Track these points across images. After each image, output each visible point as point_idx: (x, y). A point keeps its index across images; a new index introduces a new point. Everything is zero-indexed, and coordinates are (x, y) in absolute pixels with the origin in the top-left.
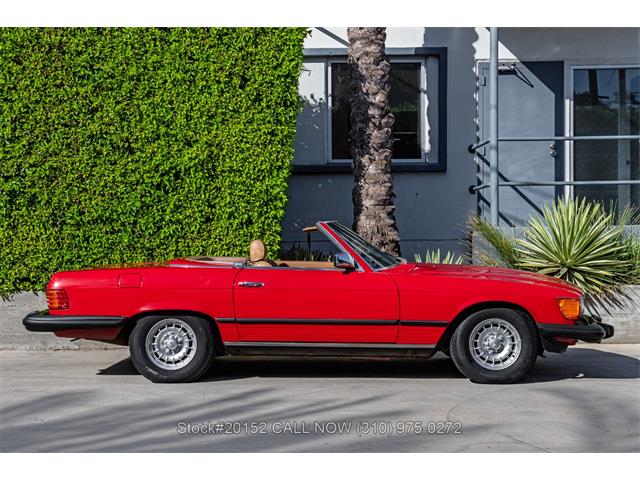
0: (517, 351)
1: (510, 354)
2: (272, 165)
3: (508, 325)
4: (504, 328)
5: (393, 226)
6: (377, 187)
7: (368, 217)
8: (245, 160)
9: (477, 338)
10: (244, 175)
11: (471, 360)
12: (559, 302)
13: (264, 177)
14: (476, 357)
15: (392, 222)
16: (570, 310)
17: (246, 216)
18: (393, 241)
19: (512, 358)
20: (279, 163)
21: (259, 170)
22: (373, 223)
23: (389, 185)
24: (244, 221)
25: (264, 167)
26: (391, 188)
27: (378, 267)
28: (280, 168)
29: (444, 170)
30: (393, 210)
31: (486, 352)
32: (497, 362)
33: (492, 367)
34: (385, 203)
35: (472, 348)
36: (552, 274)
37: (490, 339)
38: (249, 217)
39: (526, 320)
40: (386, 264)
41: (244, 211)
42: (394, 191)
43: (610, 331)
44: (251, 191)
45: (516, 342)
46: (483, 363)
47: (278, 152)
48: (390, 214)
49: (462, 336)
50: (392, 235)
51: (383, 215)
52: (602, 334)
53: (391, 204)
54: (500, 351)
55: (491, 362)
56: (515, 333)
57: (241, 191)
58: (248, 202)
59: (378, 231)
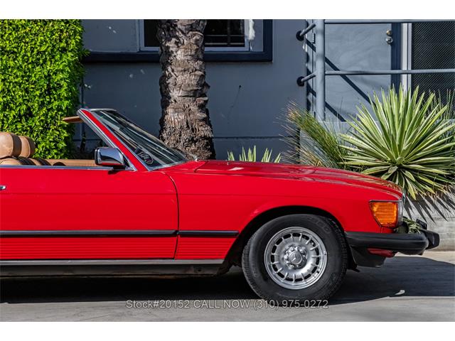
0: (322, 266)
1: (314, 270)
2: (54, 46)
3: (312, 235)
4: (307, 238)
5: (204, 120)
6: (186, 75)
7: (176, 110)
8: (20, 39)
9: (273, 251)
10: (20, 58)
11: (266, 277)
12: (372, 206)
13: (45, 61)
14: (273, 275)
15: (204, 115)
16: (385, 215)
17: (24, 107)
18: (205, 138)
19: (316, 274)
20: (63, 45)
21: (39, 53)
22: (182, 117)
23: (200, 73)
24: (22, 113)
25: (43, 49)
26: (202, 77)
27: (156, 164)
28: (64, 50)
29: (270, 60)
30: (206, 102)
31: (285, 268)
32: (298, 280)
33: (293, 285)
34: (195, 94)
35: (267, 263)
36: (378, 174)
37: (290, 251)
38: (29, 109)
39: (332, 227)
40: (168, 162)
41: (21, 100)
42: (207, 80)
43: (434, 240)
44: (29, 76)
45: (321, 255)
46: (281, 282)
47: (62, 31)
48: (202, 107)
49: (256, 249)
50: (204, 131)
51: (194, 108)
52: (424, 244)
53: (204, 95)
54: (302, 266)
55: (291, 280)
56: (320, 244)
57: (17, 77)
58: (27, 90)
59: (188, 127)
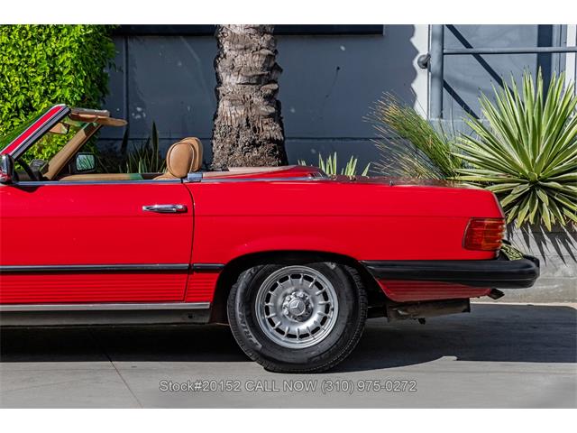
5: (270, 116)
6: (248, 55)
7: (233, 103)
13: (49, 36)
15: (272, 110)
17: (22, 97)
18: (271, 140)
22: (241, 112)
23: (268, 52)
24: (20, 105)
26: (271, 57)
30: (275, 91)
34: (260, 80)
38: (28, 100)
41: (18, 88)
42: (278, 60)
44: (29, 56)
48: (269, 98)
50: (271, 130)
51: (257, 100)
53: (274, 82)
57: (13, 57)
58: (25, 75)
59: (248, 125)
